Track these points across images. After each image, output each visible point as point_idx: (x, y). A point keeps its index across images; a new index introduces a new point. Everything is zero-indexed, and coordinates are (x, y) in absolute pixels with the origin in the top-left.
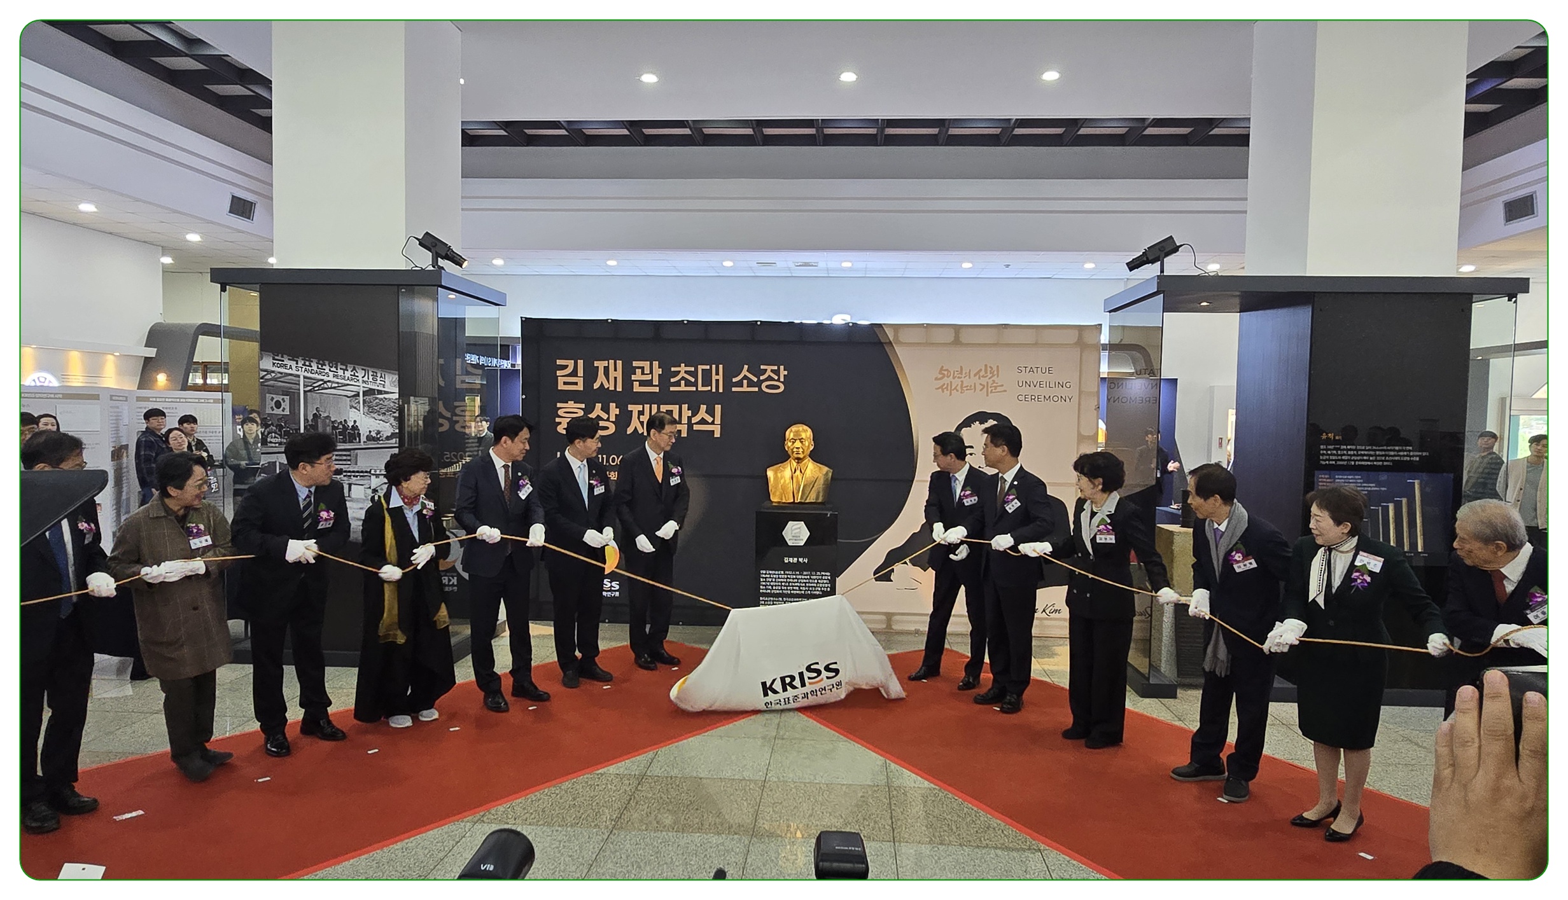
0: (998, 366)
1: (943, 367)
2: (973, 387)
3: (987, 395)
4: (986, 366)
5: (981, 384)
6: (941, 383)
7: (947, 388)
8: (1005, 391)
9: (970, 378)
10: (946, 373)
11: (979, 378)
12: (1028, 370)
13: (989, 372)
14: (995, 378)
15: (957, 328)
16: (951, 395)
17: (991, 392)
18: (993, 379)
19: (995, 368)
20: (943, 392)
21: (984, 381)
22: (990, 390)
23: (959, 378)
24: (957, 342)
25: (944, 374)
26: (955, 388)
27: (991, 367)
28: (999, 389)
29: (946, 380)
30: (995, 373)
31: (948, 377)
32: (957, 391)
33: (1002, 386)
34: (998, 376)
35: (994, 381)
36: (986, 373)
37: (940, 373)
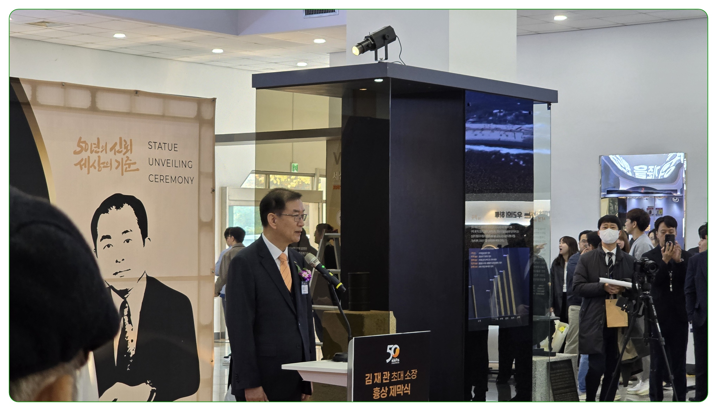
0: (131, 140)
1: (80, 138)
2: (109, 165)
3: (122, 174)
4: (121, 139)
5: (116, 161)
6: (78, 158)
7: (85, 164)
8: (137, 170)
9: (106, 153)
10: (83, 145)
11: (115, 154)
12: (157, 145)
13: (123, 146)
14: (128, 154)
15: (94, 91)
16: (88, 173)
17: (126, 171)
18: (126, 155)
19: (129, 143)
20: (81, 169)
21: (119, 157)
22: (124, 167)
23: (97, 152)
24: (93, 108)
25: (81, 147)
26: (93, 165)
27: (125, 141)
28: (133, 167)
29: (84, 155)
30: (129, 148)
31: (86, 150)
32: (95, 168)
33: (135, 163)
34: (131, 152)
35: (127, 157)
36: (121, 147)
37: (79, 146)
